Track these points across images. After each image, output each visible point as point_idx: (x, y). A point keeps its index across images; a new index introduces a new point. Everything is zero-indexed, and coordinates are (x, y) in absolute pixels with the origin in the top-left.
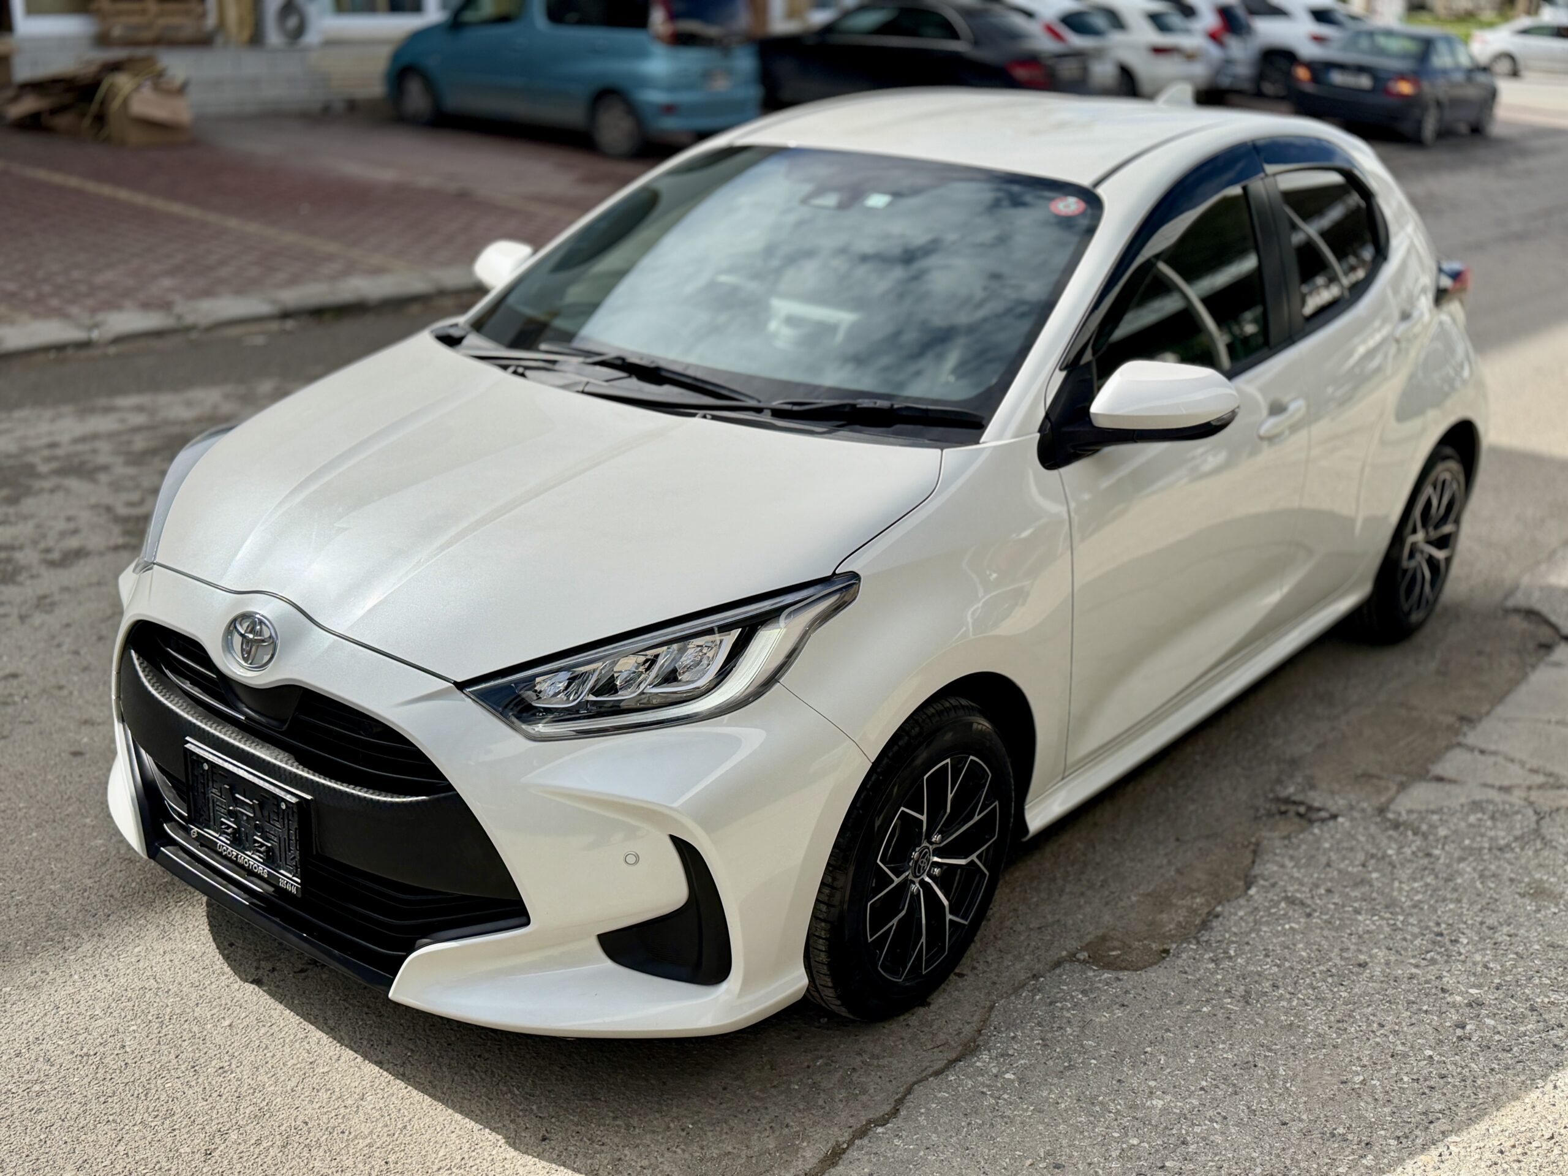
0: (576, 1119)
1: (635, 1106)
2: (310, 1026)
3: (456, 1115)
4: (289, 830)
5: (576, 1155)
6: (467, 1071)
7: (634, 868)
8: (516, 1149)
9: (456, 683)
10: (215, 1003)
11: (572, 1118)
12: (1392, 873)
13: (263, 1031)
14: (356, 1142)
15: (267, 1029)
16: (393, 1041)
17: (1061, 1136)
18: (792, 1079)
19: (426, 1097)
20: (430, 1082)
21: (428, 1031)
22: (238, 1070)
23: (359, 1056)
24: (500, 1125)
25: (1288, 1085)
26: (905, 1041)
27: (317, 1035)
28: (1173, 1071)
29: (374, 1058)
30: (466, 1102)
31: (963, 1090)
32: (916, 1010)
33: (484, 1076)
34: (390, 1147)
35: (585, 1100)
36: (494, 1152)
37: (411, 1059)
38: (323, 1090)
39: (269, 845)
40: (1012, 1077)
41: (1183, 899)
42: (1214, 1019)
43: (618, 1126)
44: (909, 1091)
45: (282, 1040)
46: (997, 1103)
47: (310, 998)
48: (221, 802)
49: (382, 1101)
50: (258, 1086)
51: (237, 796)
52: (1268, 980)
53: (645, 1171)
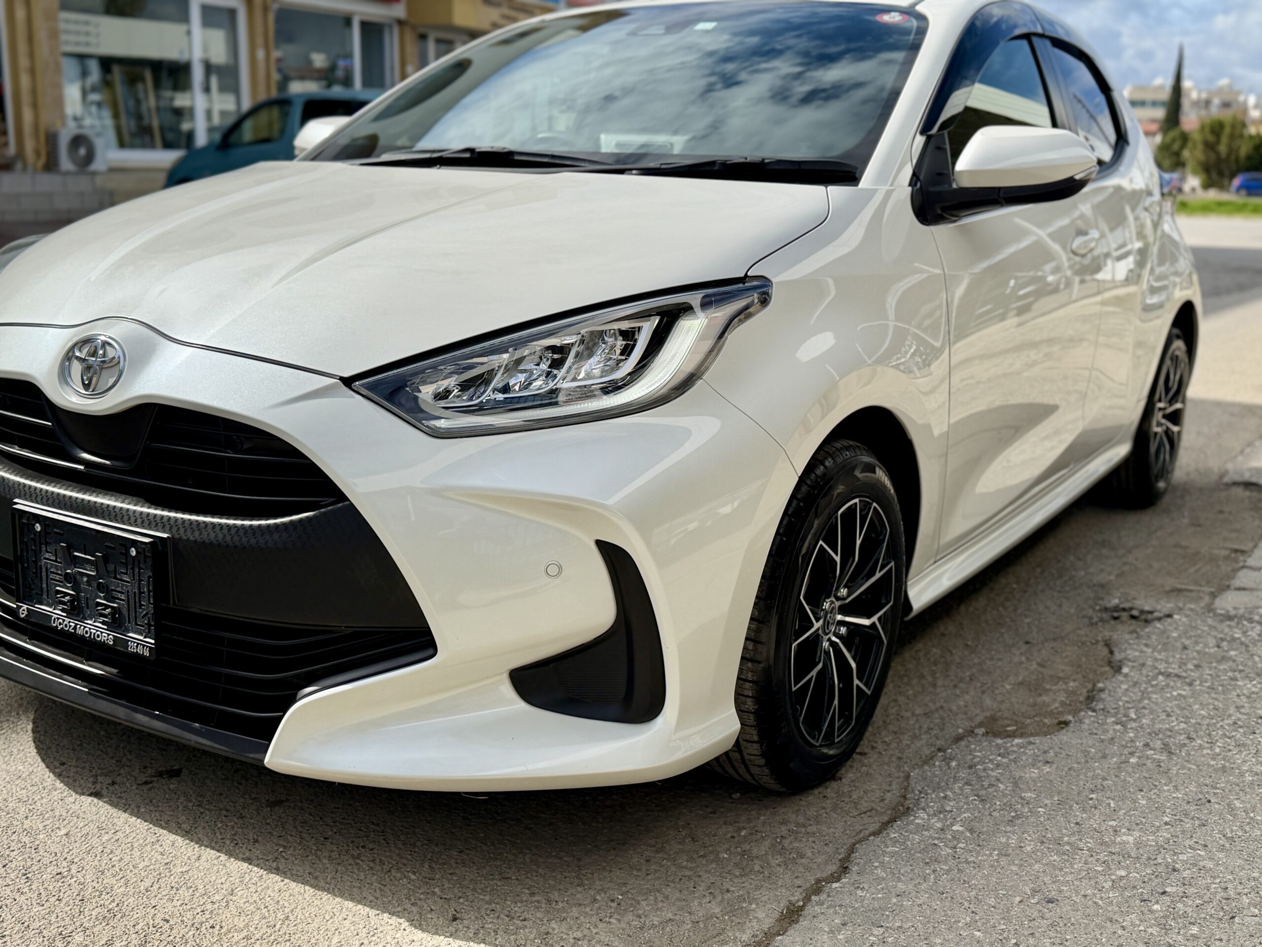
0: (487, 898)
1: (552, 882)
2: (161, 831)
3: (346, 902)
4: (140, 580)
5: (496, 932)
6: (351, 861)
7: (557, 581)
8: (423, 931)
9: (342, 379)
10: (47, 816)
11: (482, 897)
12: (1248, 651)
13: (106, 837)
14: (231, 935)
15: (110, 835)
16: (260, 839)
17: (1041, 874)
18: (719, 849)
19: (307, 888)
20: (309, 873)
21: (300, 828)
22: (79, 875)
23: (223, 855)
24: (399, 909)
25: (1252, 815)
26: (828, 810)
27: (169, 839)
28: (1128, 812)
29: (241, 856)
30: (355, 890)
31: (913, 844)
32: (828, 783)
33: (372, 864)
34: (273, 937)
35: (493, 880)
36: (398, 935)
37: (284, 854)
38: (184, 888)
39: (115, 605)
40: (961, 829)
41: (1055, 685)
42: (1145, 767)
43: (538, 902)
44: (852, 850)
45: (129, 845)
46: (955, 852)
47: (159, 806)
48: (56, 567)
49: (255, 895)
50: (105, 888)
51: (76, 554)
52: (1181, 734)
53: (580, 943)
